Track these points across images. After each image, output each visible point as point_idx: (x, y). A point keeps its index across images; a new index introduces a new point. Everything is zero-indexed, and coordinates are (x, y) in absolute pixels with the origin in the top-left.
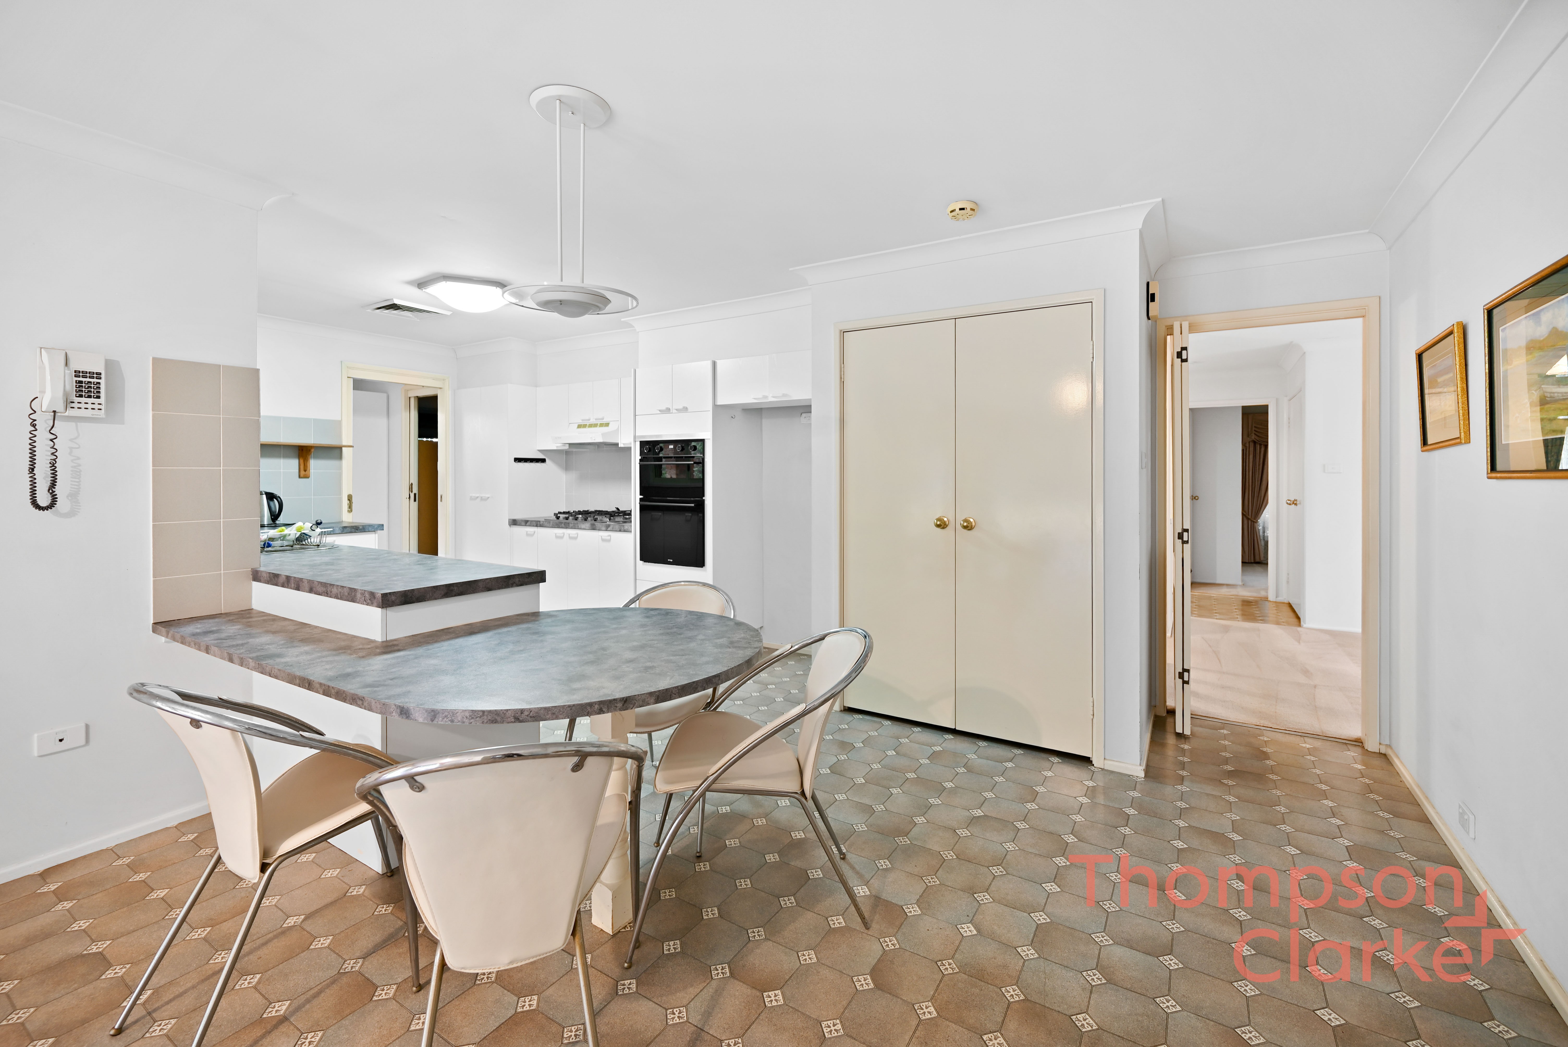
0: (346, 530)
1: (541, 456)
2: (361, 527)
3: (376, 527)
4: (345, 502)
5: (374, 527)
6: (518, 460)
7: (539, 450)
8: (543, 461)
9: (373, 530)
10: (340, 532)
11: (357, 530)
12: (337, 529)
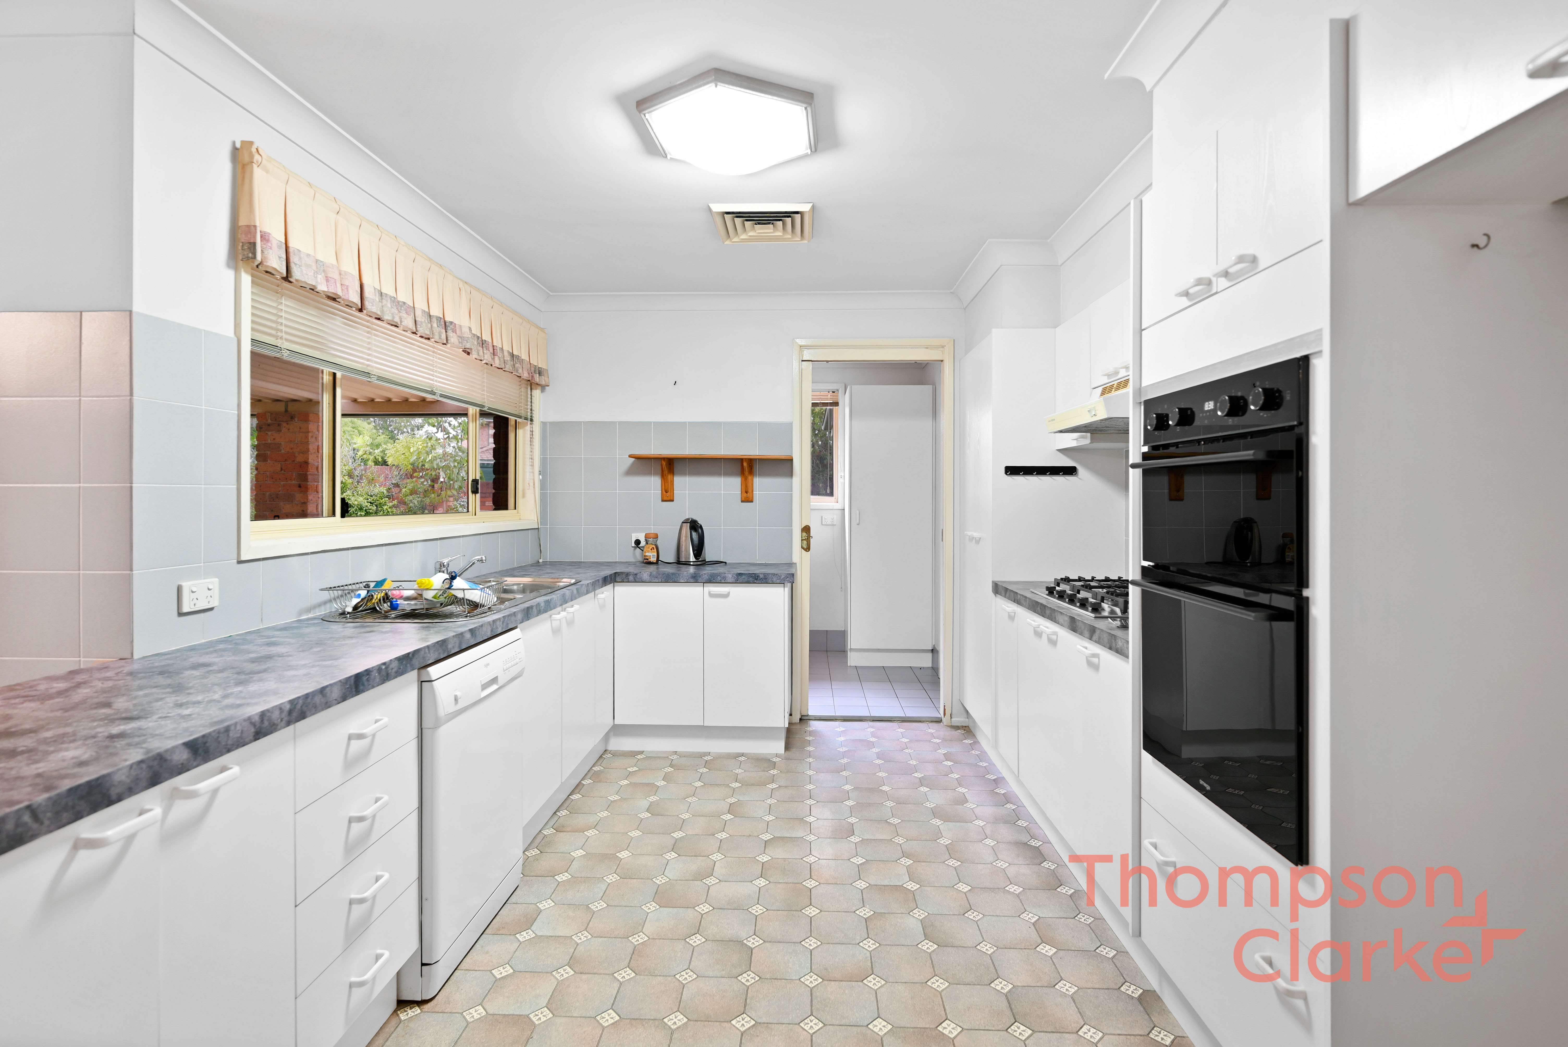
0: (741, 579)
1: (1066, 462)
2: (761, 576)
3: (783, 576)
4: (797, 536)
5: (780, 577)
6: (1012, 471)
7: (1058, 450)
8: (1070, 471)
9: (778, 581)
10: (733, 580)
11: (756, 579)
12: (730, 576)
